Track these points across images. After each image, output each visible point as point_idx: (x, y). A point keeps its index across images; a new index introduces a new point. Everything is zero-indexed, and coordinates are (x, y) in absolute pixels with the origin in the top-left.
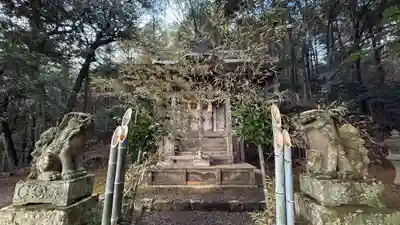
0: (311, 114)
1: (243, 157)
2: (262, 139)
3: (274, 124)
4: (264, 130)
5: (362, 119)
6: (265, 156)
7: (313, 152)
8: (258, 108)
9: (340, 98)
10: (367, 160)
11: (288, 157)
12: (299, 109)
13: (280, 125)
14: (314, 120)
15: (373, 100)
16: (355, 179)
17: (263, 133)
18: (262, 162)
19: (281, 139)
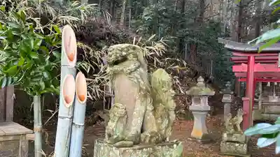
0: (122, 50)
1: (10, 111)
2: (42, 84)
3: (64, 60)
4: (47, 69)
5: (177, 63)
6: (45, 115)
7: (117, 109)
8: (40, 27)
9: (161, 30)
10: (173, 116)
11: (80, 118)
12: (112, 38)
13: (73, 64)
14: (125, 59)
15: (190, 39)
16: (158, 142)
17: (46, 75)
18: (38, 126)
19: (73, 87)
